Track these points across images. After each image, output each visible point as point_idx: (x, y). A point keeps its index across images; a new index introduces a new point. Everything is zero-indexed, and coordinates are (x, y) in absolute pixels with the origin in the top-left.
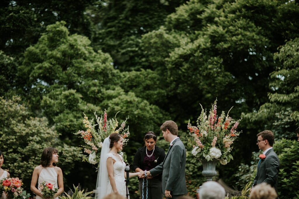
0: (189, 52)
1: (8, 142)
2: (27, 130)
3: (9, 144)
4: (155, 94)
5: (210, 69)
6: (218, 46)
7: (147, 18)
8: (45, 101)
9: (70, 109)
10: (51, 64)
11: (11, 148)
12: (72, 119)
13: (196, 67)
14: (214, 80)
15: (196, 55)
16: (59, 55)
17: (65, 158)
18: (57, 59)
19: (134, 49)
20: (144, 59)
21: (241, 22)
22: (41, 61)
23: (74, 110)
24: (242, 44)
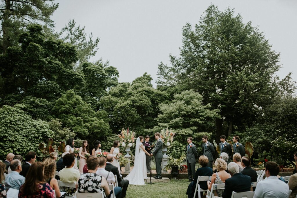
0: (124, 106)
1: (57, 137)
2: (65, 133)
3: (57, 138)
4: (106, 120)
5: (132, 112)
6: (135, 104)
7: (95, 90)
8: (69, 121)
9: (78, 124)
10: (69, 106)
11: (57, 140)
12: (80, 128)
13: (127, 111)
14: (133, 117)
15: (127, 107)
16: (72, 103)
17: (79, 144)
18: (71, 104)
19: (91, 101)
20: (95, 106)
21: (144, 96)
22: (64, 105)
23: (80, 125)
24: (144, 104)
